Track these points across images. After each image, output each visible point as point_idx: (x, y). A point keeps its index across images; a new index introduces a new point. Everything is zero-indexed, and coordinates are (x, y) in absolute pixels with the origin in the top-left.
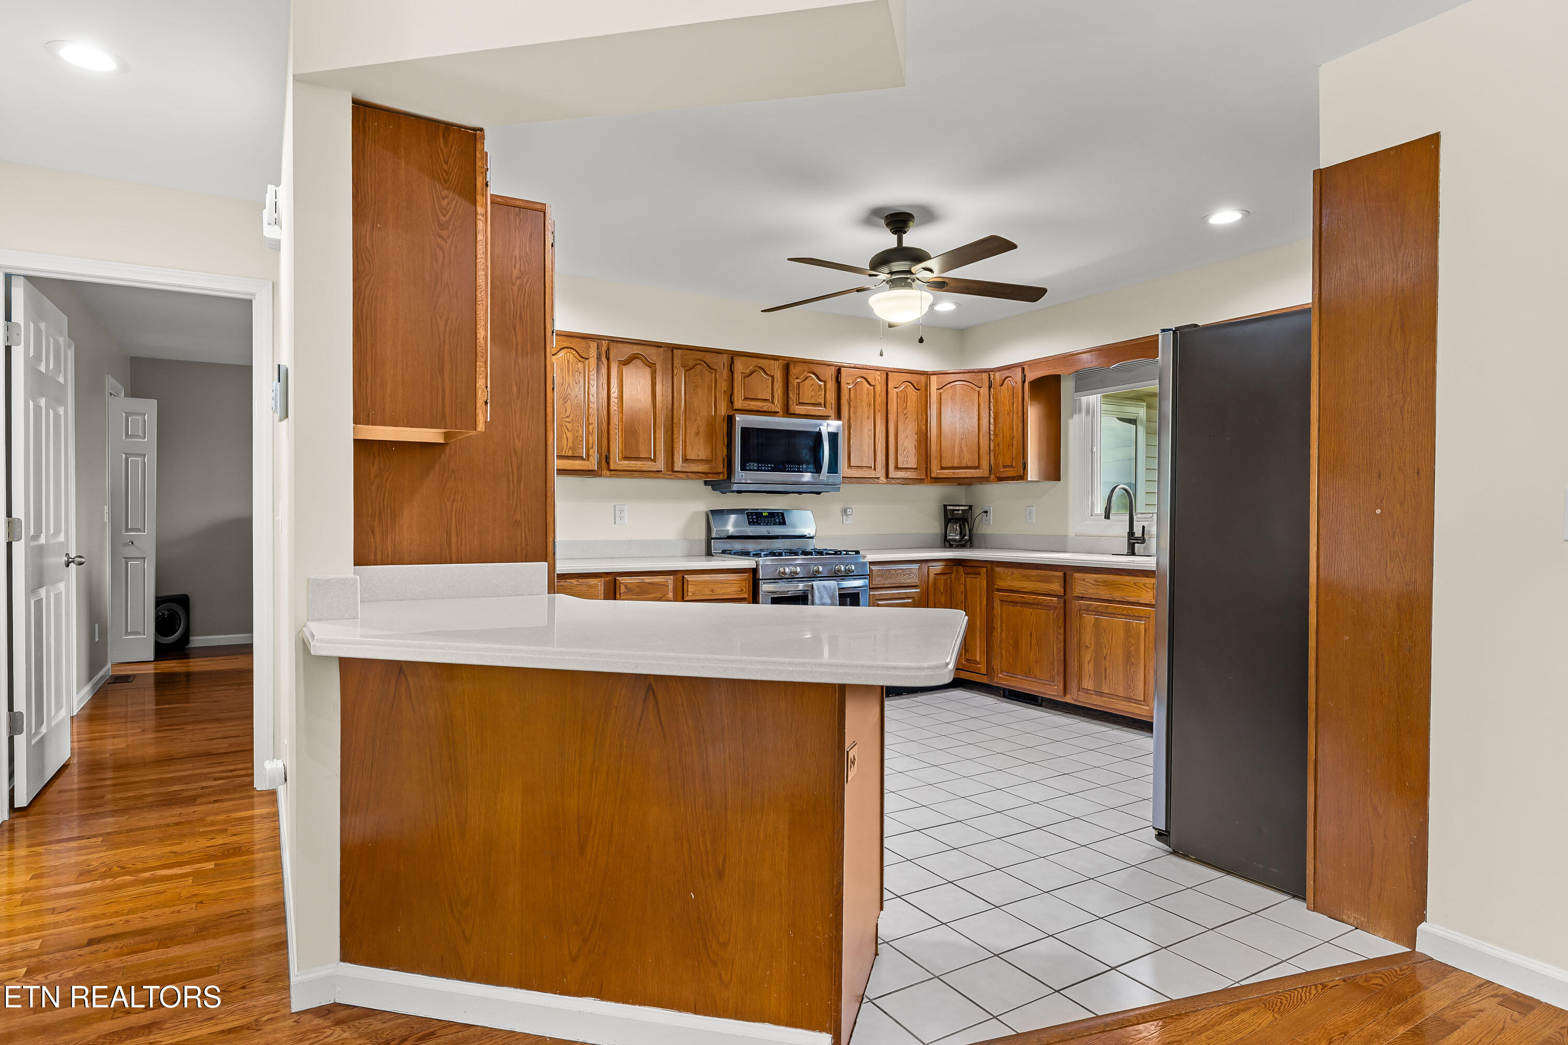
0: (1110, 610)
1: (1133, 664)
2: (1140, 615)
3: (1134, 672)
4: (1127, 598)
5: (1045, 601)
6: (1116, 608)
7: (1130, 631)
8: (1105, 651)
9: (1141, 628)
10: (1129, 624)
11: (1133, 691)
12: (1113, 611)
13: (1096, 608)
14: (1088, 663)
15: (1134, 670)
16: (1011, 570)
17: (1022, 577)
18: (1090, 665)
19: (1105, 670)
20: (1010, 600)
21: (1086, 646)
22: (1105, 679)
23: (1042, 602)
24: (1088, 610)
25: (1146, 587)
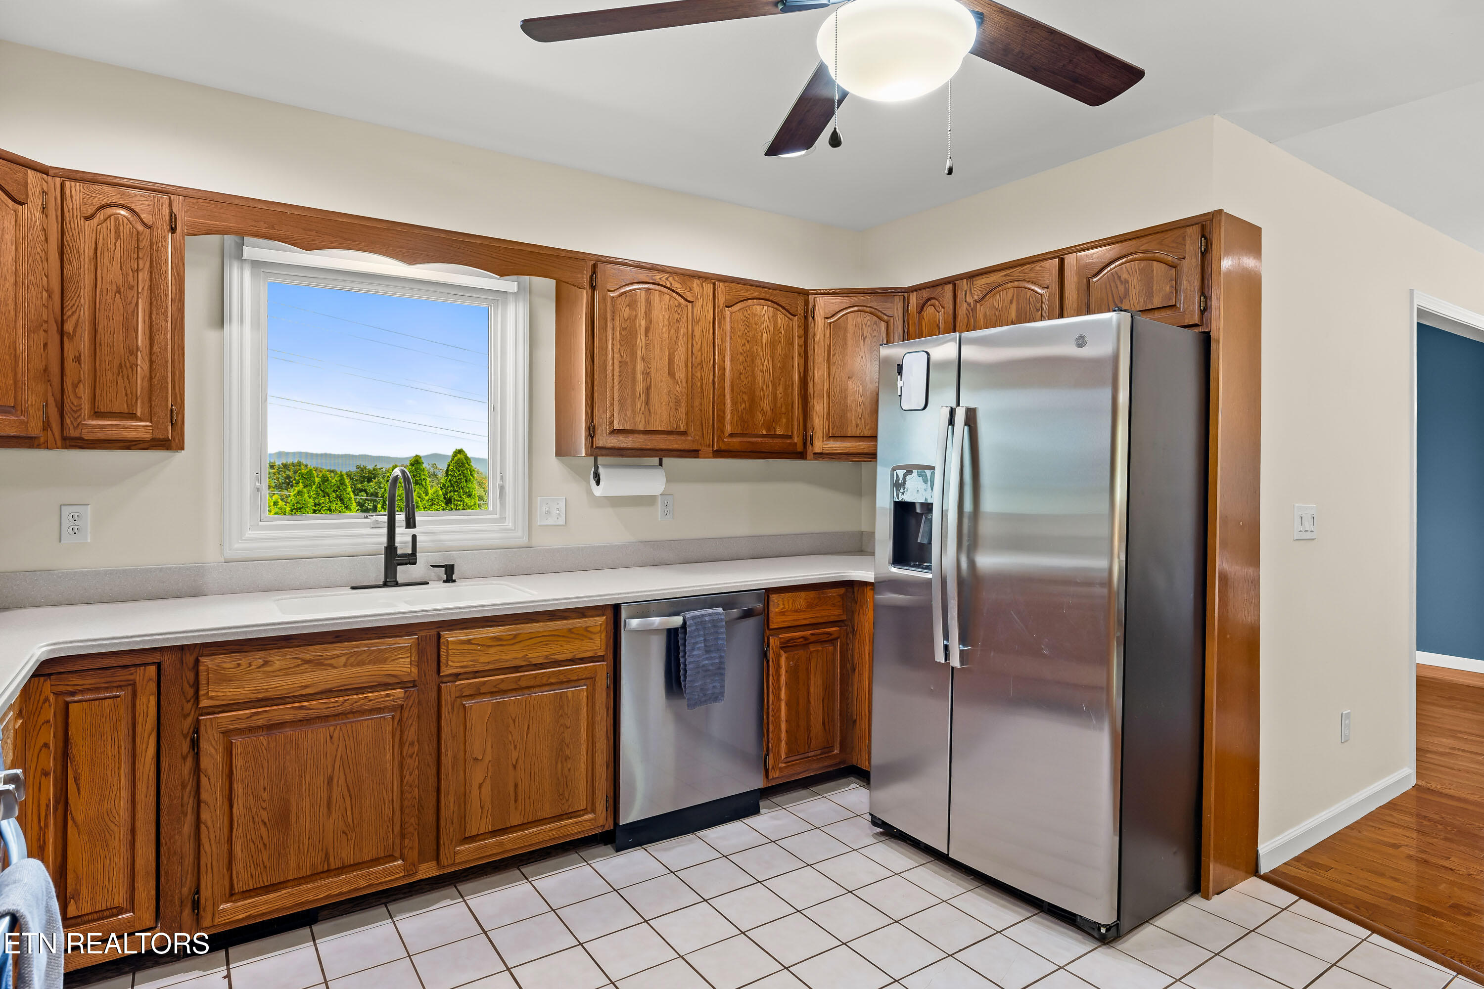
0: (523, 683)
1: (567, 758)
2: (580, 678)
3: (569, 770)
4: (555, 657)
5: (371, 700)
6: (535, 676)
7: (561, 707)
8: (515, 754)
9: (581, 697)
10: (561, 697)
11: (568, 800)
12: (532, 683)
13: (495, 687)
14: (480, 787)
15: (569, 766)
16: (261, 654)
17: (298, 666)
18: (483, 790)
19: (516, 786)
20: (261, 722)
21: (476, 759)
22: (516, 801)
23: (362, 705)
24: (477, 693)
25: (588, 631)
